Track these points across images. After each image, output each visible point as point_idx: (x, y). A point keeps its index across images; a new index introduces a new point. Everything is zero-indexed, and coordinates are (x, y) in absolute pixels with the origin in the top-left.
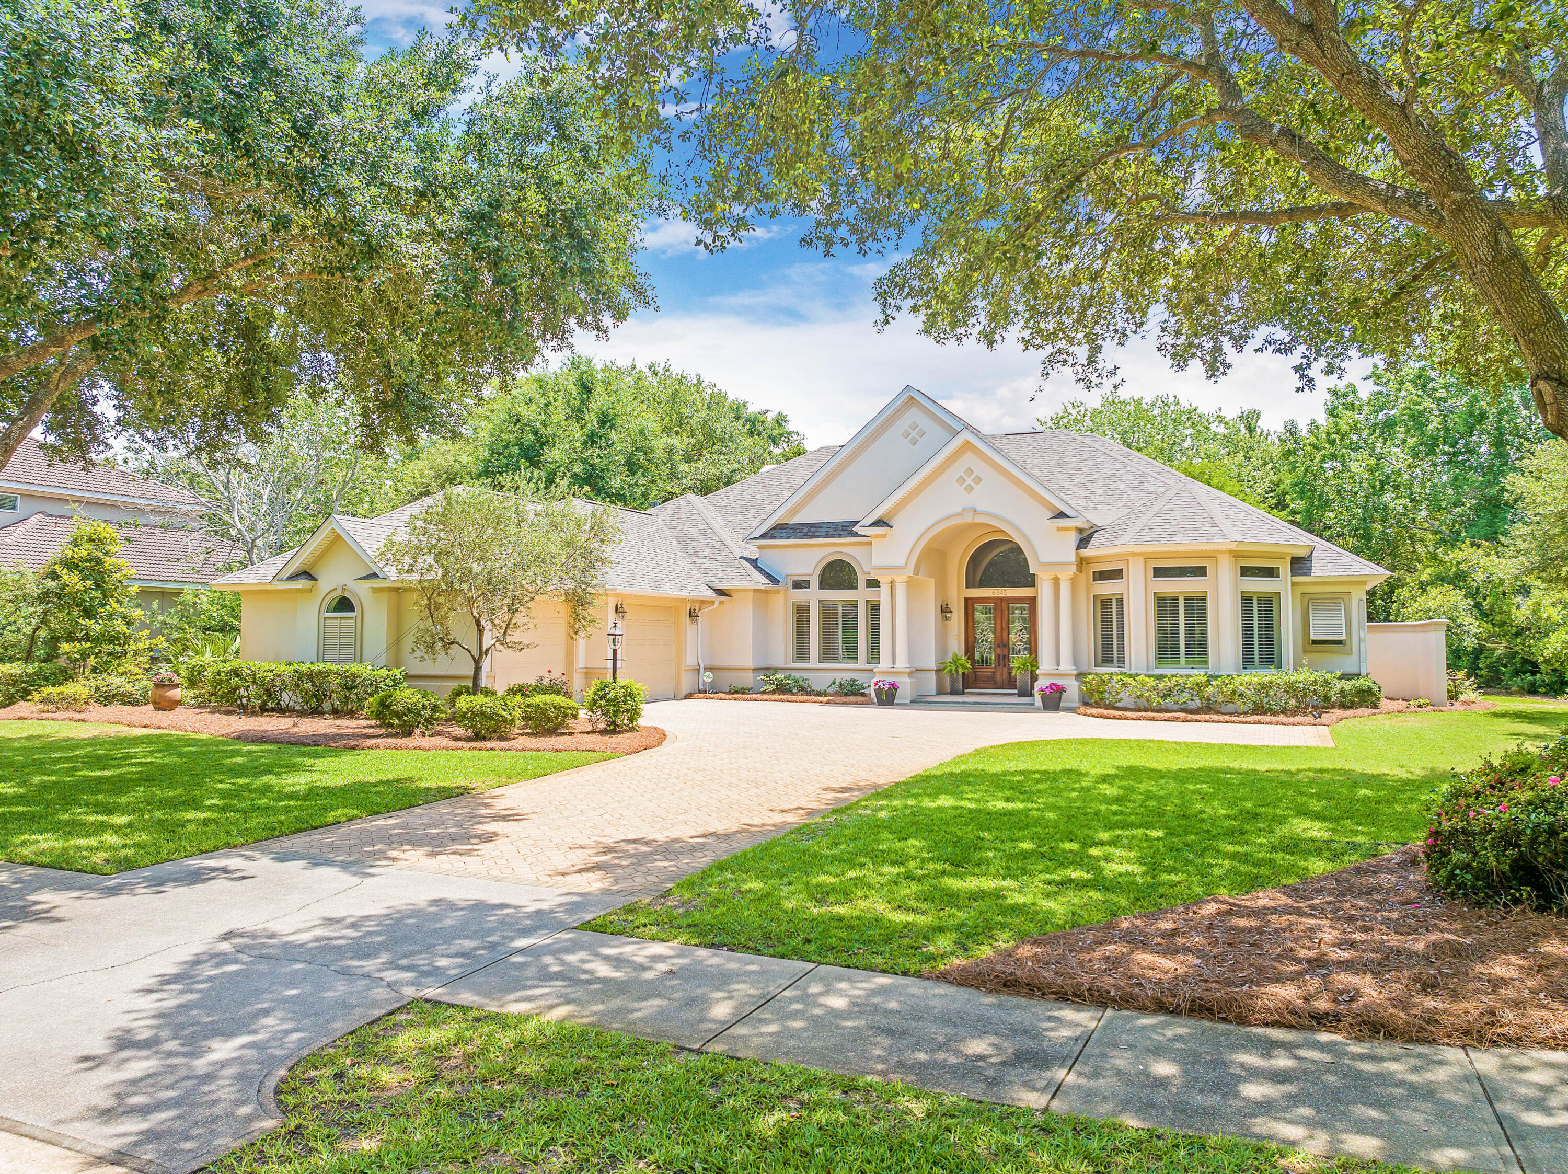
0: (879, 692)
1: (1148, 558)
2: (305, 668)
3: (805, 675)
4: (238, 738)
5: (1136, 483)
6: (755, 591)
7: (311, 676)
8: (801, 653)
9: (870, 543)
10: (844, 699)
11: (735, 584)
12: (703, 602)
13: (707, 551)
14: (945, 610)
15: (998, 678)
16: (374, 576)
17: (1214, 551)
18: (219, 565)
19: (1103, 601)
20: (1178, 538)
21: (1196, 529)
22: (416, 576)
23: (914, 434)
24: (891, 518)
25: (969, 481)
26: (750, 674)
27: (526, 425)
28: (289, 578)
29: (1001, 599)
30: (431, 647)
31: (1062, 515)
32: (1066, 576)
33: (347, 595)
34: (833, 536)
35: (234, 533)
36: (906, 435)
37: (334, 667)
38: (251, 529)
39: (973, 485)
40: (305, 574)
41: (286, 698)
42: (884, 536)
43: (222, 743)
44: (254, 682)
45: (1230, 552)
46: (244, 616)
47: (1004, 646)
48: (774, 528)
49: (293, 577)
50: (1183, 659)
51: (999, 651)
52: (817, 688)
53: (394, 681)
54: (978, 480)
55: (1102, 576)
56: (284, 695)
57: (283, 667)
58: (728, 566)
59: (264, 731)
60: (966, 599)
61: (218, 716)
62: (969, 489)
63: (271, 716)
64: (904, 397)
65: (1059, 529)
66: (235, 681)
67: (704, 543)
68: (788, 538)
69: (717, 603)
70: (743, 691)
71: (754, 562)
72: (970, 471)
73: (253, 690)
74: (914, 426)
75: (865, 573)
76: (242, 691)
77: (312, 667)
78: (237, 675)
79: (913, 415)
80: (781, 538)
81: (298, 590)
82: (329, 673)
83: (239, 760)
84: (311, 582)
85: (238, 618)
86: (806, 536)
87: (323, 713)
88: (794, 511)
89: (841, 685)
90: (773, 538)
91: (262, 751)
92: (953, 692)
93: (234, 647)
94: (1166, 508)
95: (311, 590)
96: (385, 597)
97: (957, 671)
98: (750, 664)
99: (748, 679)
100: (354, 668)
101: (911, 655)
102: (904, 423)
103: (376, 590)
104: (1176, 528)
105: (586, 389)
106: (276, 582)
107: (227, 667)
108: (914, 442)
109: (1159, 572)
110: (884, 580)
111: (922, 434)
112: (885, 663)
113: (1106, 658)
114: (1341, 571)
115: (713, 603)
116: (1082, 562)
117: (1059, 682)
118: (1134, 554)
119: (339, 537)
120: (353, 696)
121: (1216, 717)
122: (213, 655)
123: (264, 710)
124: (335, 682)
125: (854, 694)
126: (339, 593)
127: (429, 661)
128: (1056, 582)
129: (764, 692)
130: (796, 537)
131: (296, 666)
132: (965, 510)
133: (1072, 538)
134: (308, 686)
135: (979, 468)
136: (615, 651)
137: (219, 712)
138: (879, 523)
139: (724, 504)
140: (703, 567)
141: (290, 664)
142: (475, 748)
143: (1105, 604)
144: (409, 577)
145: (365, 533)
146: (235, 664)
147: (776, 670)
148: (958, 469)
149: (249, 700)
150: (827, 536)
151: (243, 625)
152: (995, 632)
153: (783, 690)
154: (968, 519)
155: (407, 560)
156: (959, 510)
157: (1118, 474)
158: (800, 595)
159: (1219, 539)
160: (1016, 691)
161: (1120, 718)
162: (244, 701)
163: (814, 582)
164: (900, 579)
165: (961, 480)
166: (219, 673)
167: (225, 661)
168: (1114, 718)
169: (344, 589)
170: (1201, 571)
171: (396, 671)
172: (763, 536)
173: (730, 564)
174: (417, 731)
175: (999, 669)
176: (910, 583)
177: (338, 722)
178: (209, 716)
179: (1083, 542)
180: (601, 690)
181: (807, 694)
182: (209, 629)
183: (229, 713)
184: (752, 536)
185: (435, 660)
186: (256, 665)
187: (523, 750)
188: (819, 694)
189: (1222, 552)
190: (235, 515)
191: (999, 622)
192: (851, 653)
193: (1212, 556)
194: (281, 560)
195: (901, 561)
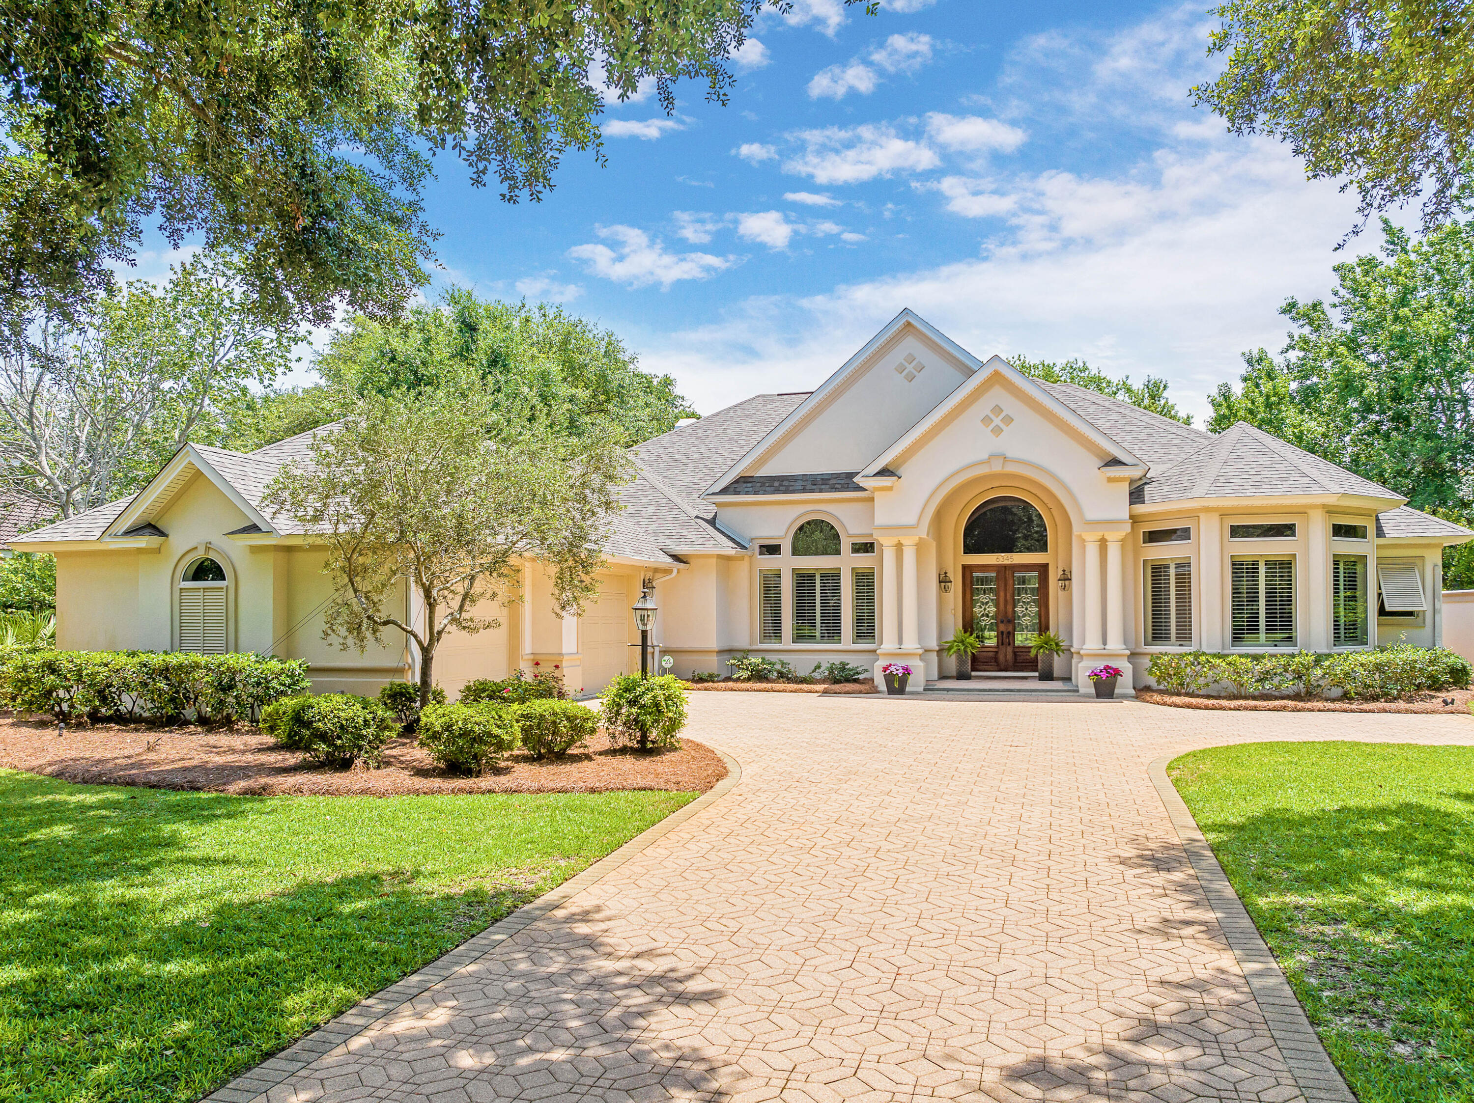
0: (889, 679)
1: (1224, 514)
2: (157, 660)
3: (785, 658)
4: (59, 775)
5: (1143, 435)
6: (719, 557)
7: (165, 672)
8: (773, 630)
9: (872, 499)
10: (837, 687)
11: (698, 547)
12: (656, 570)
13: (651, 509)
14: (944, 581)
15: (1001, 657)
16: (254, 528)
17: (1306, 506)
18: (21, 525)
19: (1154, 568)
20: (1266, 489)
21: (1283, 479)
22: (327, 527)
23: (910, 368)
24: (898, 467)
25: (997, 421)
26: (714, 658)
27: (402, 364)
28: (127, 533)
29: (1005, 567)
30: (356, 628)
31: (1115, 462)
32: (1114, 537)
33: (212, 556)
34: (812, 491)
35: (41, 483)
36: (901, 369)
37: (202, 660)
38: (65, 479)
39: (1002, 426)
40: (150, 527)
41: (127, 702)
42: (890, 489)
43: (35, 787)
44: (79, 679)
45: (1324, 506)
46: (59, 589)
47: (1009, 621)
48: (736, 482)
49: (133, 531)
50: (1262, 636)
51: (1002, 627)
52: (802, 673)
53: (292, 676)
54: (1008, 420)
55: (1153, 537)
56: (124, 697)
57: (123, 659)
58: (682, 526)
59: (100, 761)
60: (964, 567)
61: (24, 730)
62: (997, 431)
63: (108, 730)
64: (903, 321)
65: (1110, 480)
66: (50, 680)
67: (645, 500)
68: (756, 493)
69: (675, 571)
70: (711, 678)
71: (712, 522)
72: (997, 410)
73: (78, 693)
74: (911, 359)
75: (850, 536)
76: (61, 693)
77: (168, 658)
78: (53, 671)
79: (910, 344)
80: (747, 493)
81: (140, 551)
82: (196, 666)
83: (61, 831)
84: (163, 538)
85: (51, 591)
86: (777, 491)
87: (187, 723)
88: (762, 461)
89: (831, 670)
90: (738, 493)
91: (104, 805)
92: (962, 676)
93: (48, 630)
94: (1233, 456)
95: (158, 551)
96: (269, 559)
97: (966, 652)
98: (713, 644)
99: (712, 664)
100: (231, 659)
101: (921, 634)
102: (898, 355)
103: (256, 550)
104: (1258, 478)
105: (469, 327)
106: (106, 539)
107: (37, 659)
108: (911, 378)
109: (1237, 531)
110: (886, 543)
111: (921, 368)
112: (888, 644)
113: (1158, 634)
114: (1418, 532)
115: (668, 571)
116: (1135, 519)
117: (1114, 664)
118: (1208, 510)
119: (199, 474)
120: (231, 700)
121: (1320, 705)
122: (17, 640)
123: (96, 719)
124: (203, 680)
125: (848, 680)
126: (200, 554)
127: (353, 651)
128: (1103, 544)
129: (738, 680)
130: (765, 492)
131: (143, 658)
132: (992, 456)
133: (1124, 489)
134: (162, 685)
135: (1011, 405)
136: (644, 634)
137: (27, 724)
138: (884, 472)
139: (653, 458)
140: (652, 528)
141: (133, 654)
142: (461, 790)
143: (1158, 571)
144: (316, 528)
145: (237, 470)
146: (49, 656)
147: (747, 652)
148: (983, 407)
149: (72, 706)
150: (804, 490)
151: (59, 600)
152: (997, 605)
153: (759, 676)
154: (997, 467)
155: (313, 502)
156: (986, 456)
157: (1118, 424)
158: (770, 562)
159: (1316, 490)
160: (1036, 674)
161: (1214, 708)
162: (65, 707)
163: (786, 547)
164: (909, 541)
165: (986, 420)
166: (24, 668)
167: (34, 651)
168: (1207, 708)
169: (208, 549)
170: (1285, 530)
171: (295, 664)
172: (724, 491)
173: (684, 525)
174: (358, 762)
175: (1002, 648)
176: (920, 547)
177: (212, 739)
178: (12, 731)
179: (1136, 495)
180: (626, 690)
181: (790, 680)
182: (10, 606)
183: (42, 725)
184: (710, 491)
185: (362, 648)
186: (81, 656)
187: (539, 791)
188: (804, 681)
189: (1314, 507)
190: (43, 458)
191: (1002, 594)
192: (833, 632)
193: (1302, 511)
194: (109, 511)
195: (911, 520)
